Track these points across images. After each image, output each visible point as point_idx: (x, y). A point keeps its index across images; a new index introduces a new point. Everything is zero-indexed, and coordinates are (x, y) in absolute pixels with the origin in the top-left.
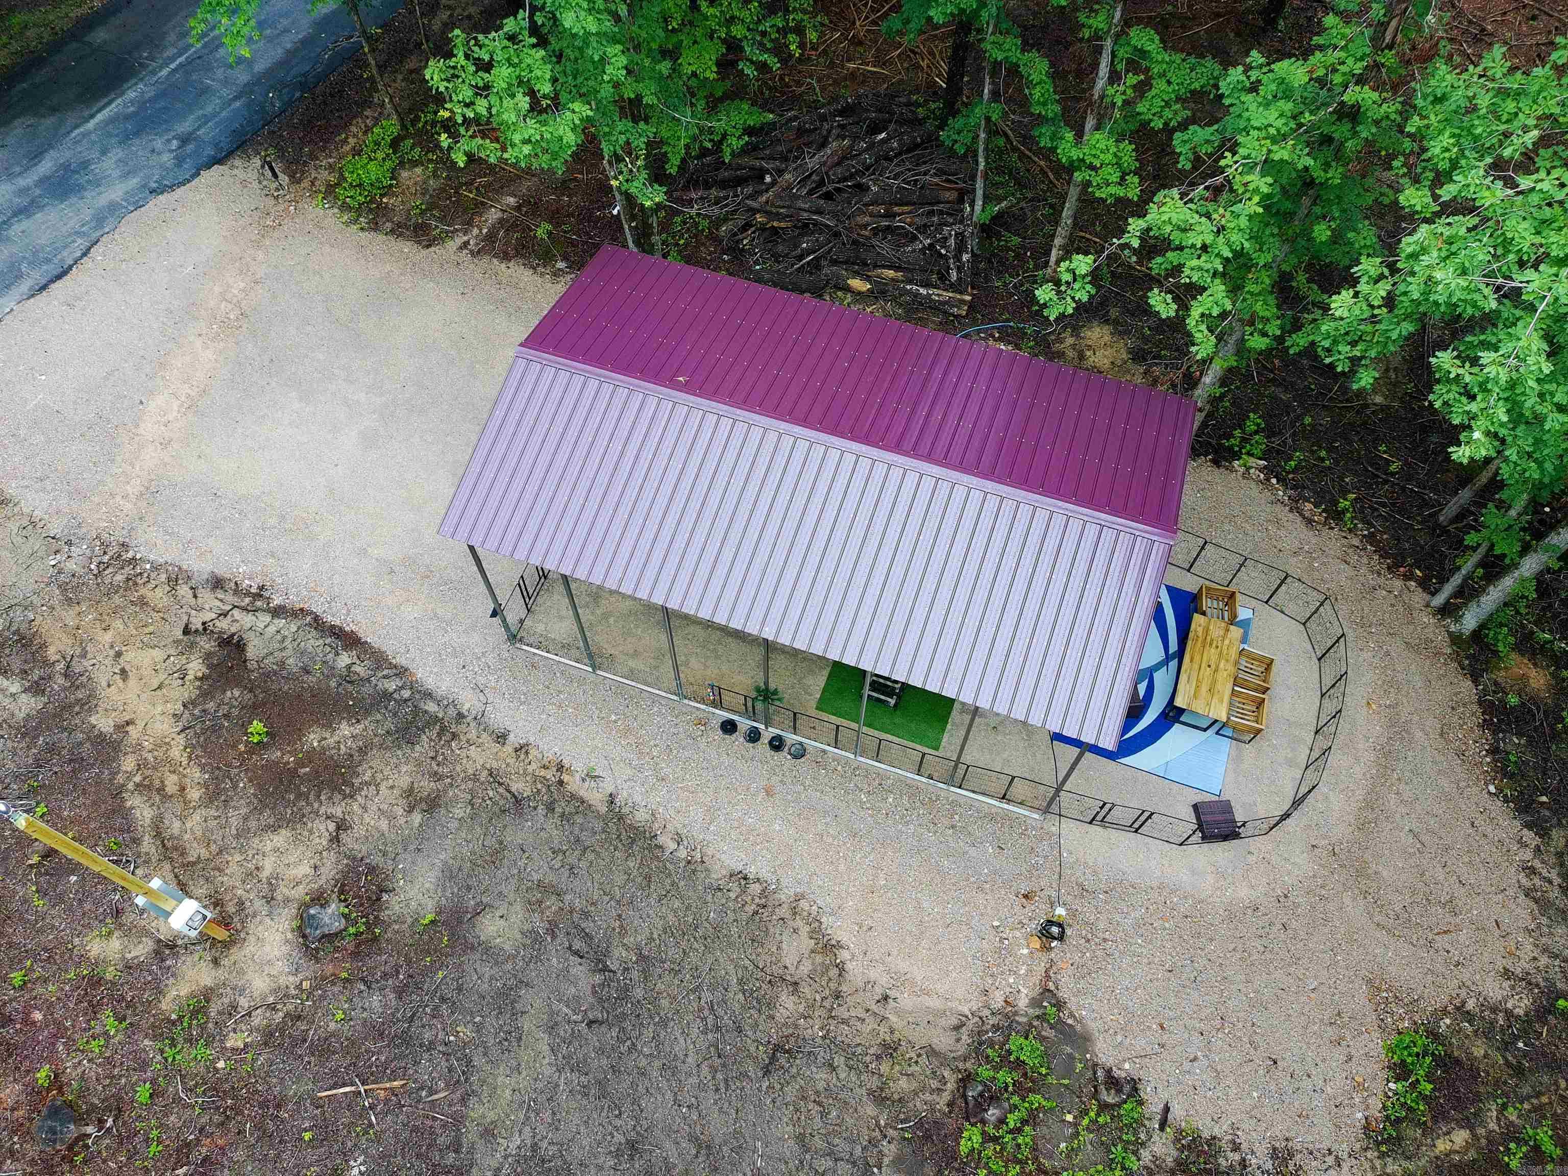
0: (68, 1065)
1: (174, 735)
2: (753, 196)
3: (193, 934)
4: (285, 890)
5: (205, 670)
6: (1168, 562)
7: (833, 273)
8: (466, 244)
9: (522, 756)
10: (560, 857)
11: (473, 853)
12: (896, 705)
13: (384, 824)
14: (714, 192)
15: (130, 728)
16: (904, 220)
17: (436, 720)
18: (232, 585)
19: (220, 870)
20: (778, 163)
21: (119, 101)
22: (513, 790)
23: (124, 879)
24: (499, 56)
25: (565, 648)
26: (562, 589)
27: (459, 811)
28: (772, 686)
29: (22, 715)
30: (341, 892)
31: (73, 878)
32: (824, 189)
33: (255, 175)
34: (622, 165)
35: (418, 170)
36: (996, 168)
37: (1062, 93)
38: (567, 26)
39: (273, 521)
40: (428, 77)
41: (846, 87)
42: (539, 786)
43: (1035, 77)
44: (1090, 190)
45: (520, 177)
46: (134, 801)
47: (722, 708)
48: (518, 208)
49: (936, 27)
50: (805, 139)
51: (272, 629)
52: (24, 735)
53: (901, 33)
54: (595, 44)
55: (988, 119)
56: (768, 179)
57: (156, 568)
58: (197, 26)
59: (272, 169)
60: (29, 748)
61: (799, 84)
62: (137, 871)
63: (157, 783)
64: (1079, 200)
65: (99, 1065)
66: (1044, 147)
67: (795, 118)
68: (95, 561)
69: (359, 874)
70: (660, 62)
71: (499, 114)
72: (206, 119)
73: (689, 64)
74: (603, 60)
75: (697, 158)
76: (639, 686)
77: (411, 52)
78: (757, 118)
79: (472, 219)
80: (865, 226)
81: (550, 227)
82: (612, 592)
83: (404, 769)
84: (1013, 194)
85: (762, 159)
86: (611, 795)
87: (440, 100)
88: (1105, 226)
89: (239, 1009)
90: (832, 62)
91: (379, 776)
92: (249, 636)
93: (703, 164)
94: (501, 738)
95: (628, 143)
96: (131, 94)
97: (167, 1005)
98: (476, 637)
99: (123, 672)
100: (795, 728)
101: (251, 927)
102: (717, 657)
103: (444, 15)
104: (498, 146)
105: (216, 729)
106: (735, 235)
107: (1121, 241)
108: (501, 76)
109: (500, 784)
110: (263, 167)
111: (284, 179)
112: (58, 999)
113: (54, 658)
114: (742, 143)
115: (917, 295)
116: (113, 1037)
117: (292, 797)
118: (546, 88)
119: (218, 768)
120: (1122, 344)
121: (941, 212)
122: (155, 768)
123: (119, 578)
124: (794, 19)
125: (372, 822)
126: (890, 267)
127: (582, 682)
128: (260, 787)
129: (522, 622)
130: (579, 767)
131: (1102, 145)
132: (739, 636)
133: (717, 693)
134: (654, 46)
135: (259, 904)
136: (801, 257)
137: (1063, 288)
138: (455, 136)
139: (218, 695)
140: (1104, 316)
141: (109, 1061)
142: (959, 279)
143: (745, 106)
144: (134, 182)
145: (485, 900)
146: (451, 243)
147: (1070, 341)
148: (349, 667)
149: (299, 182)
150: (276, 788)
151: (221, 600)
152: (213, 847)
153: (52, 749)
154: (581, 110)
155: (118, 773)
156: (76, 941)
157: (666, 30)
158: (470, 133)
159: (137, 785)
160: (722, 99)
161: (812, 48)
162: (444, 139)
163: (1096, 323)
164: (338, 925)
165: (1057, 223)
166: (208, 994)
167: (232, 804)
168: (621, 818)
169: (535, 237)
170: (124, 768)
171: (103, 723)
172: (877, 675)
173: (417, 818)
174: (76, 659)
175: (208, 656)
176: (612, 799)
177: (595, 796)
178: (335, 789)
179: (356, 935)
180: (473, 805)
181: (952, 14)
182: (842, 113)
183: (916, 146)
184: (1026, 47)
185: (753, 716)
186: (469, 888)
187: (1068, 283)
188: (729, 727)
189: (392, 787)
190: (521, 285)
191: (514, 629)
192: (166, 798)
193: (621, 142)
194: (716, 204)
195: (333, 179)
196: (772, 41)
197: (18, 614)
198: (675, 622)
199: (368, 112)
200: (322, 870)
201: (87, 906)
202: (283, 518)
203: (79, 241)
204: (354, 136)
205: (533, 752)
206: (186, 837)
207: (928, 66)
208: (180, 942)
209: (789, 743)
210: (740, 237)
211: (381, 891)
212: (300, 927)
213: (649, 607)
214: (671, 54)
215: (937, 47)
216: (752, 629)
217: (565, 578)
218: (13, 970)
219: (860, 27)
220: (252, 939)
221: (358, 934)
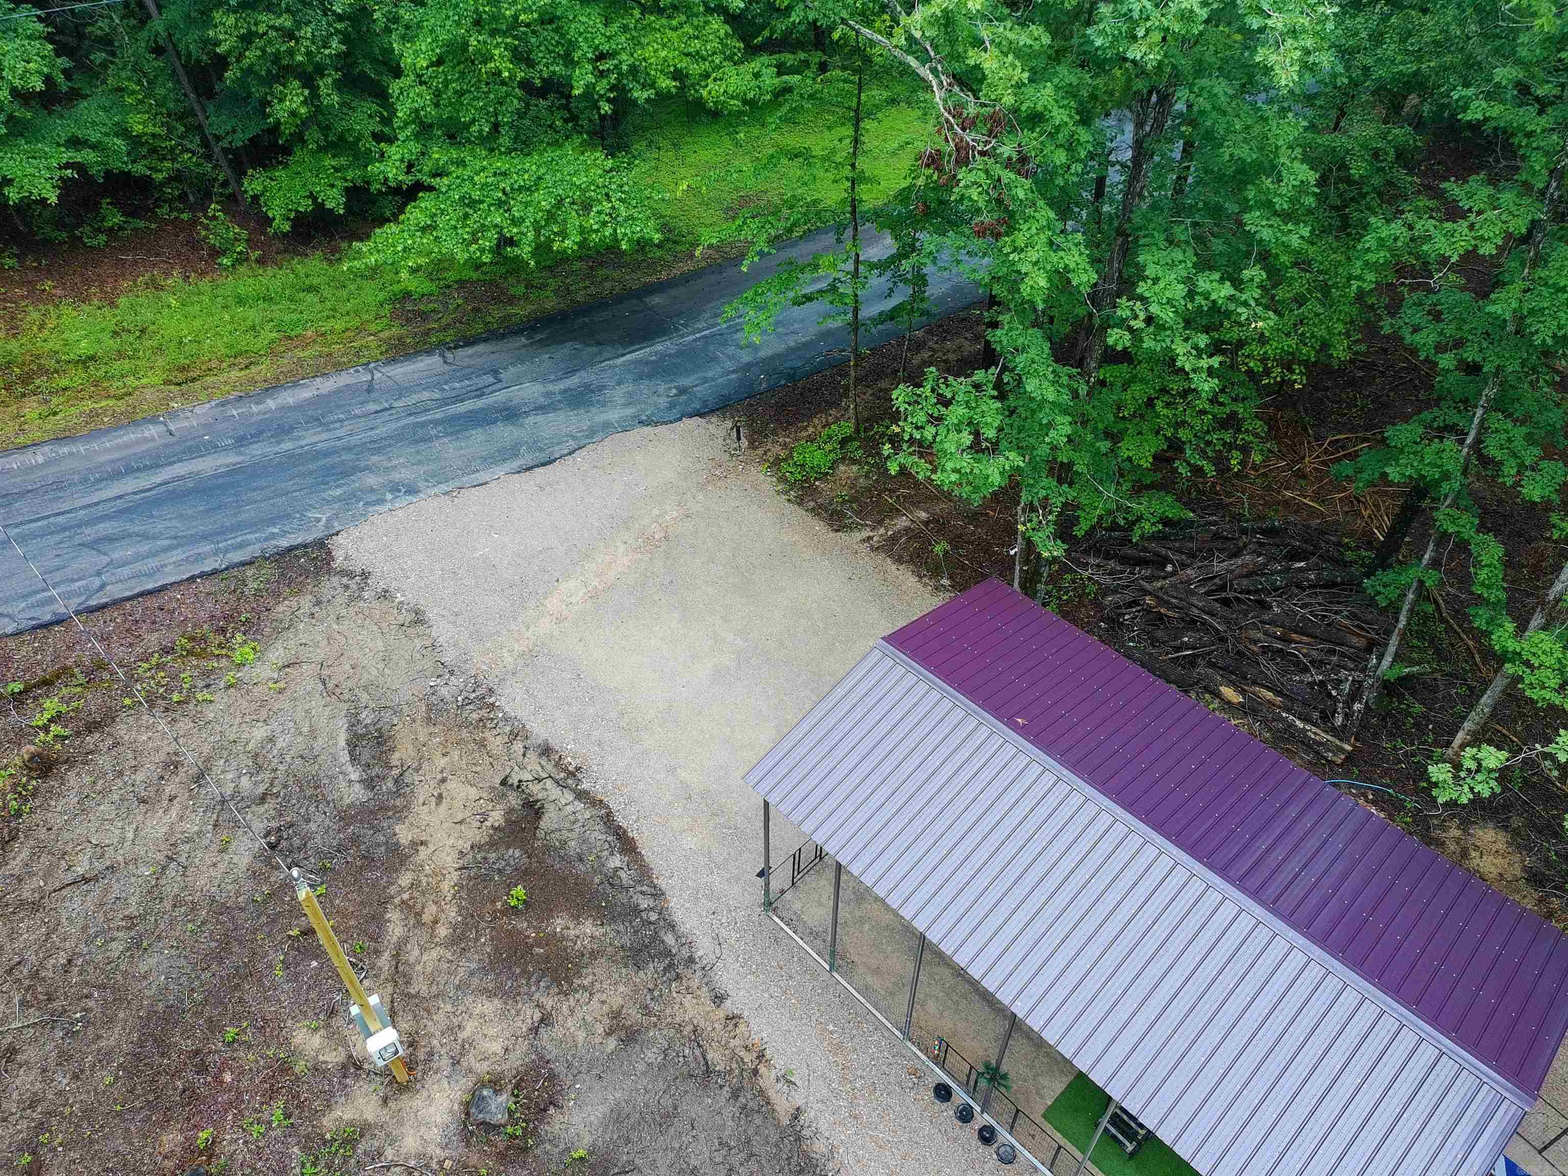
0: (228, 1137)
1: (452, 870)
2: (1150, 579)
3: (381, 1063)
4: (472, 1059)
5: (502, 821)
6: (1516, 1131)
7: (1207, 676)
8: (870, 538)
9: (731, 1027)
10: (724, 1152)
11: (646, 1105)
12: (1132, 1154)
13: (581, 1036)
14: (1112, 564)
15: (421, 848)
16: (1300, 648)
17: (668, 953)
18: (557, 757)
19: (428, 1011)
20: (1184, 557)
21: (648, 350)
22: (709, 1057)
23: (351, 982)
24: (960, 397)
25: (812, 935)
26: (830, 874)
27: (652, 1055)
28: (1004, 1068)
29: (348, 801)
30: (517, 1086)
31: (314, 964)
32: (1224, 595)
33: (724, 433)
34: (1033, 515)
35: (855, 468)
36: (1417, 632)
37: (1512, 582)
38: (1029, 388)
39: (613, 715)
40: (894, 397)
41: (1276, 511)
42: (734, 1066)
43: (1485, 559)
44: (1520, 686)
45: (938, 499)
46: (393, 915)
47: (943, 1068)
48: (927, 523)
49: (1390, 484)
50: (1219, 544)
51: (569, 809)
52: (341, 819)
53: (1349, 479)
54: (1047, 410)
55: (1421, 583)
56: (1169, 568)
57: (506, 719)
58: (729, 311)
59: (738, 432)
60: (339, 831)
61: (1229, 495)
62: (364, 982)
63: (419, 906)
64: (1503, 691)
65: (250, 1151)
66: (1478, 628)
67: (1215, 523)
68: (464, 694)
69: (539, 1074)
70: (1101, 440)
71: (941, 442)
72: (705, 380)
73: (1127, 449)
74: (1050, 425)
75: (1106, 529)
76: (868, 1005)
77: (887, 375)
78: (1175, 512)
79: (883, 520)
80: (1255, 642)
81: (949, 548)
82: (877, 899)
83: (622, 988)
84: (1429, 662)
85: (1170, 549)
86: (798, 1109)
87: (896, 417)
88: (1528, 728)
89: (383, 1158)
90: (1269, 486)
91: (597, 986)
92: (550, 807)
93: (1110, 536)
94: (719, 999)
95: (1046, 498)
96: (659, 347)
97: (328, 1123)
98: (736, 889)
99: (440, 796)
100: (1012, 1127)
101: (429, 1082)
102: (957, 1011)
103: (926, 355)
104: (930, 467)
105: (486, 879)
106: (1119, 607)
107: (1546, 749)
108: (956, 413)
109: (699, 1046)
110: (732, 429)
111: (744, 443)
112: (251, 1070)
113: (394, 763)
114: (1155, 529)
115: (1291, 725)
116: (273, 1129)
117: (518, 971)
118: (991, 433)
119: (472, 916)
120: (1517, 858)
121: (1343, 655)
122: (423, 893)
123: (475, 716)
124: (1243, 439)
125: (573, 1029)
126: (1269, 689)
127: (815, 975)
128: (496, 949)
129: (783, 892)
130: (779, 1062)
131: (1546, 646)
132: (988, 998)
133: (943, 1049)
134: (1100, 426)
135: (445, 1062)
136: (1178, 649)
137: (1463, 774)
138: (897, 448)
139: (502, 850)
140: (1503, 820)
141: (259, 1152)
142: (1344, 726)
143: (1169, 499)
144: (630, 411)
145: (637, 1161)
146: (858, 534)
147: (1455, 833)
148: (616, 870)
149: (755, 448)
150: (508, 957)
151: (542, 767)
152: (434, 988)
153: (355, 840)
154: (1015, 459)
155: (392, 884)
156: (289, 1023)
157: (1116, 416)
158: (911, 450)
159: (403, 902)
160: (1148, 487)
161: (1253, 468)
162: (887, 449)
163: (1491, 825)
164: (500, 1118)
165: (1471, 707)
166: (365, 1129)
167: (468, 955)
168: (799, 1139)
169: (932, 551)
170: (400, 882)
171: (404, 834)
172: (1122, 1109)
173: (612, 1044)
174: (410, 770)
175: (511, 811)
176: (797, 1114)
177: (783, 1105)
178: (556, 980)
179: (511, 1137)
180: (666, 1055)
181: (1410, 477)
182: (1263, 532)
183: (1334, 585)
184: (1482, 528)
185: (973, 1092)
186: (628, 1141)
187: (1469, 771)
188: (943, 1093)
189: (603, 1002)
190: (904, 588)
191: (772, 897)
192: (419, 924)
193: (1040, 495)
194: (1109, 574)
195: (783, 455)
196: (1215, 451)
197: (387, 715)
198: (927, 956)
199: (833, 412)
200: (511, 1055)
201: (312, 995)
202: (622, 714)
203: (571, 442)
204: (814, 427)
205: (742, 1028)
206: (419, 968)
207: (1369, 517)
208: (366, 1066)
209: (1000, 1139)
210: (1124, 611)
211: (551, 1103)
212: (468, 1103)
213: (907, 929)
214: (1114, 437)
215: (1384, 502)
216: (1004, 997)
217: (839, 866)
218: (231, 1024)
219: (1309, 463)
220: (425, 1093)
221: (513, 1137)
